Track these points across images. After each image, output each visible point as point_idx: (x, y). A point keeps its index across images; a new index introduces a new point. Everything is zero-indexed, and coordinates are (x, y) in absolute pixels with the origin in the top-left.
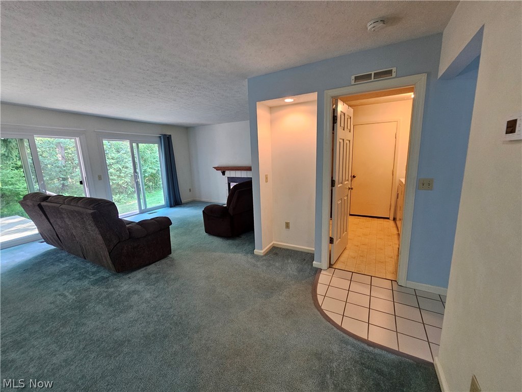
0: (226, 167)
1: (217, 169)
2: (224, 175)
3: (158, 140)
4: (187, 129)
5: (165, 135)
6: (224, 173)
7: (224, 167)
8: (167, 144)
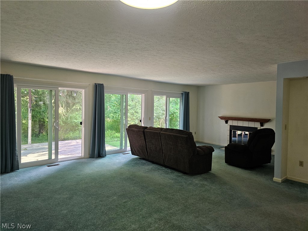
0: (230, 117)
1: (222, 118)
2: (227, 123)
3: (181, 95)
4: (198, 88)
5: (186, 92)
6: (227, 122)
7: (228, 117)
8: (186, 98)
